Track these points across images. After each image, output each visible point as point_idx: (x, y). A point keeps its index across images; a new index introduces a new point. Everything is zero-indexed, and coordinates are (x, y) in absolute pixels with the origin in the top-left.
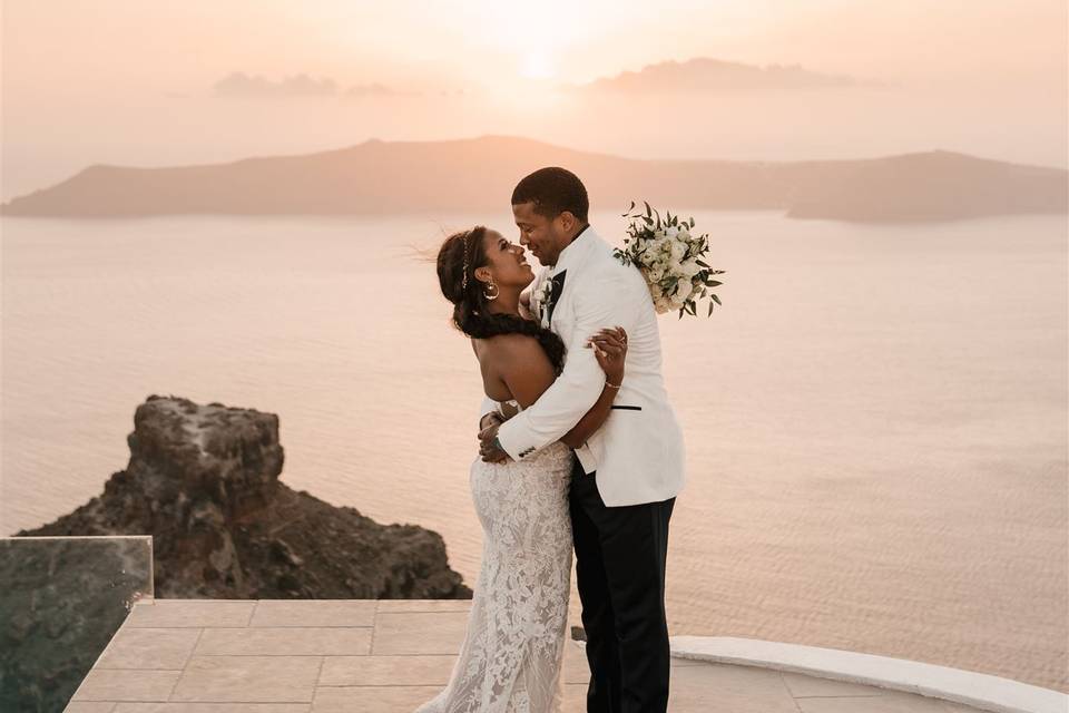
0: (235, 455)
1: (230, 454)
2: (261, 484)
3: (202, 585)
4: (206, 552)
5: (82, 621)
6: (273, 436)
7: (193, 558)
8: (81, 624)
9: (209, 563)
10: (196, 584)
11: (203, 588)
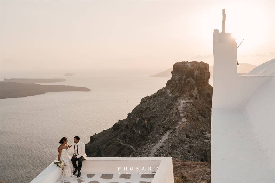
0: (198, 71)
1: (197, 70)
2: (204, 79)
3: (189, 97)
4: (190, 90)
5: (158, 106)
6: (208, 68)
7: (187, 91)
8: (158, 107)
9: (191, 92)
10: (188, 97)
11: (189, 98)
